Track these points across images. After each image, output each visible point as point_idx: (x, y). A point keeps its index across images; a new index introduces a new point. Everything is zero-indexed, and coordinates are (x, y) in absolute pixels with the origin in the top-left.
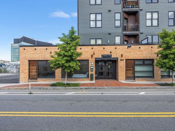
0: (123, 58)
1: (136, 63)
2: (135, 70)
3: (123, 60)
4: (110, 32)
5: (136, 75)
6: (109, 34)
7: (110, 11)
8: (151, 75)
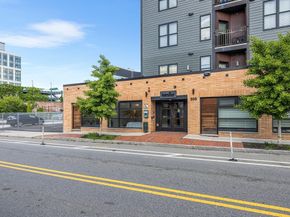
0: (197, 95)
1: (222, 103)
2: (220, 117)
3: (196, 99)
4: (191, 51)
5: (222, 125)
6: (190, 54)
7: (190, 15)
8: (252, 125)
